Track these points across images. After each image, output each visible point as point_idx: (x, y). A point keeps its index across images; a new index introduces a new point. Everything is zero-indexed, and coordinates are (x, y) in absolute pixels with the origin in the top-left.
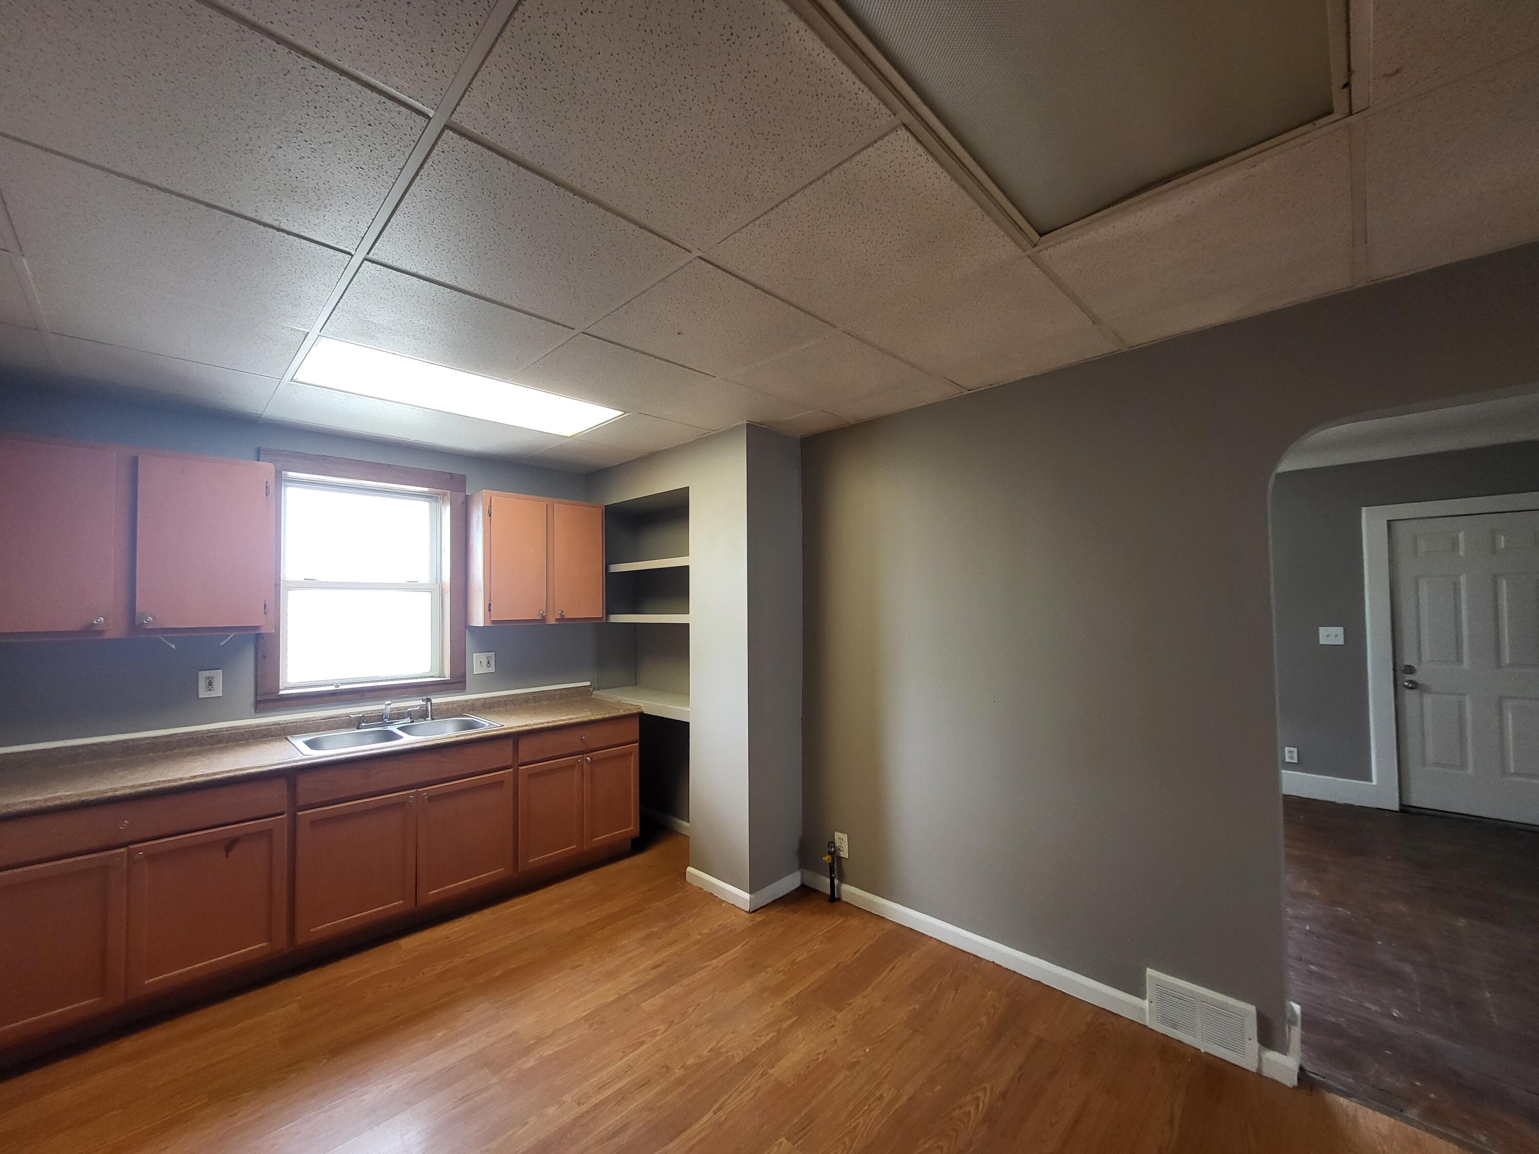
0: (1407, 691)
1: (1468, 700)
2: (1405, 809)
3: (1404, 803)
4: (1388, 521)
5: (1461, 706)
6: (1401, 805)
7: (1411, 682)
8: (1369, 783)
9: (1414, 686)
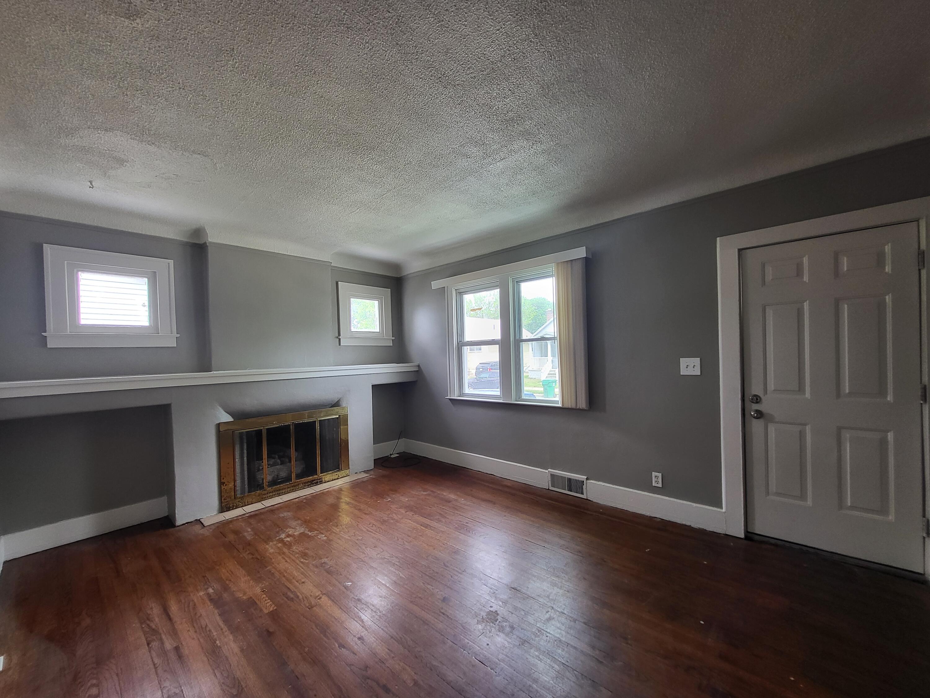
0: (754, 421)
1: (808, 429)
2: (749, 536)
3: (749, 530)
4: (740, 250)
5: (802, 435)
6: (747, 532)
7: (757, 411)
8: (719, 510)
9: (760, 415)
